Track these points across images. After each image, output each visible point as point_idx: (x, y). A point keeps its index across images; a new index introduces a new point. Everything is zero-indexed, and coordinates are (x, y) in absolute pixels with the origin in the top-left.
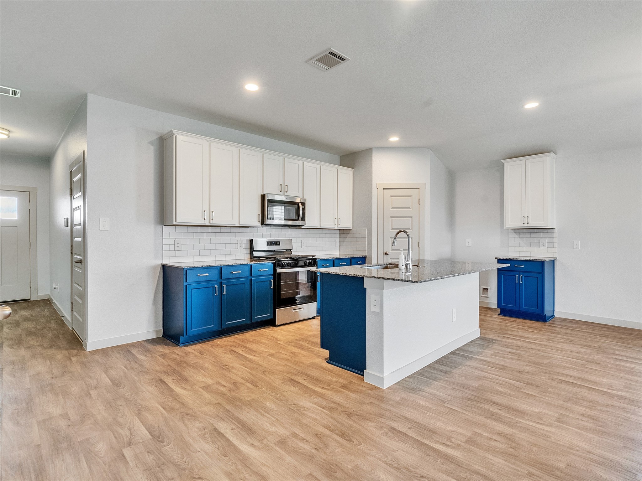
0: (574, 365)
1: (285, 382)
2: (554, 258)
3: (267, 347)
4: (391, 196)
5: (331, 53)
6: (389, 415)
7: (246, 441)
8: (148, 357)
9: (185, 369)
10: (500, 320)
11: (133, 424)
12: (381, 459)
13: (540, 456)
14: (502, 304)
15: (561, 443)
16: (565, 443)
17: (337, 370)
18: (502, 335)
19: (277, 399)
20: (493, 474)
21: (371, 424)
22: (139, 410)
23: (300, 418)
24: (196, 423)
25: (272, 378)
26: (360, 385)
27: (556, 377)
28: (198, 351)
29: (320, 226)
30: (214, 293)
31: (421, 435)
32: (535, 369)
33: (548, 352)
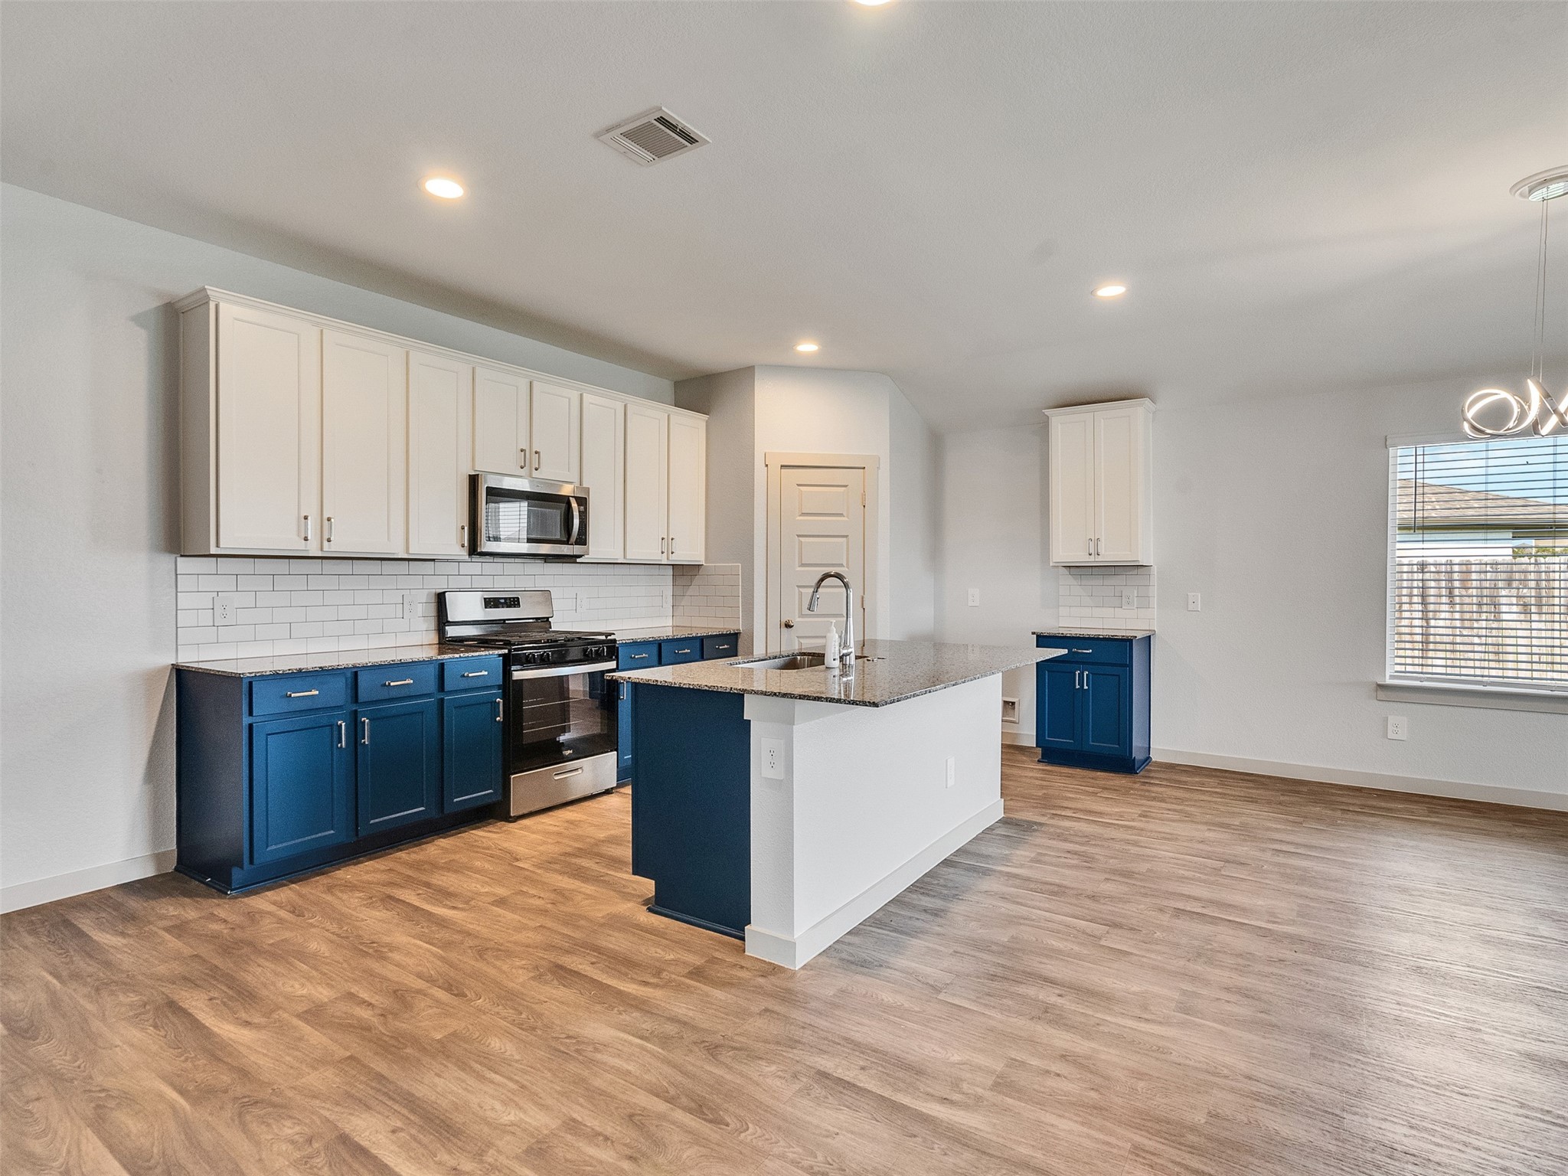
0: (1199, 873)
1: (541, 975)
2: (1150, 630)
3: (487, 879)
4: (798, 485)
5: (661, 120)
6: (811, 1038)
7: (436, 1163)
8: (129, 936)
9: (247, 963)
10: (1042, 776)
11: (80, 1156)
12: (799, 1163)
13: (1152, 1102)
14: (1047, 738)
15: (1191, 1063)
16: (1200, 1062)
17: (677, 929)
18: (1049, 811)
19: (520, 1026)
20: (1058, 1163)
21: (768, 1069)
22: (98, 1106)
23: (586, 1073)
24: (284, 1126)
25: (505, 967)
26: (735, 965)
27: (1165, 903)
28: (286, 906)
29: (625, 557)
30: (335, 740)
31: (889, 1084)
32: (1124, 889)
33: (1147, 845)
